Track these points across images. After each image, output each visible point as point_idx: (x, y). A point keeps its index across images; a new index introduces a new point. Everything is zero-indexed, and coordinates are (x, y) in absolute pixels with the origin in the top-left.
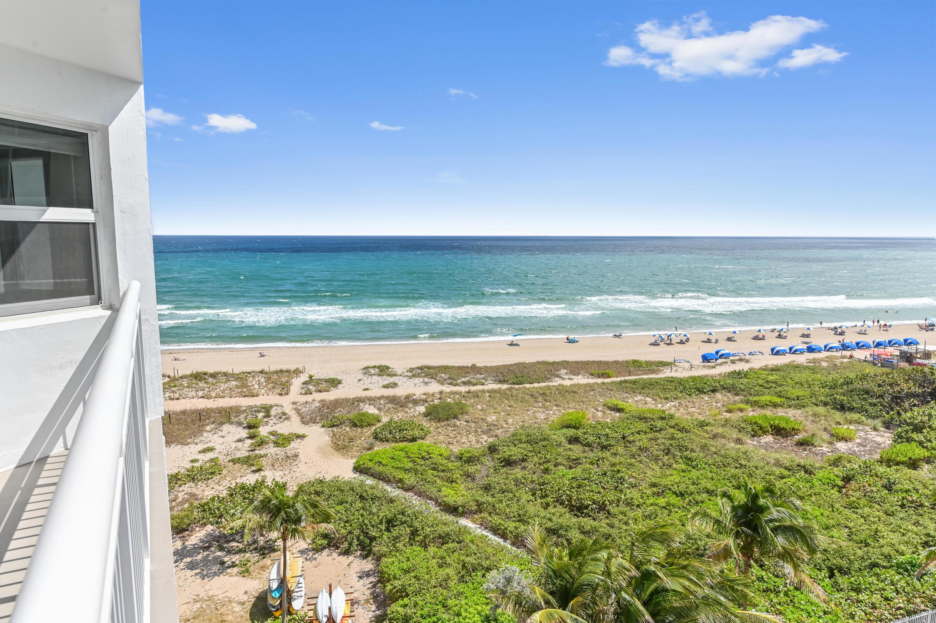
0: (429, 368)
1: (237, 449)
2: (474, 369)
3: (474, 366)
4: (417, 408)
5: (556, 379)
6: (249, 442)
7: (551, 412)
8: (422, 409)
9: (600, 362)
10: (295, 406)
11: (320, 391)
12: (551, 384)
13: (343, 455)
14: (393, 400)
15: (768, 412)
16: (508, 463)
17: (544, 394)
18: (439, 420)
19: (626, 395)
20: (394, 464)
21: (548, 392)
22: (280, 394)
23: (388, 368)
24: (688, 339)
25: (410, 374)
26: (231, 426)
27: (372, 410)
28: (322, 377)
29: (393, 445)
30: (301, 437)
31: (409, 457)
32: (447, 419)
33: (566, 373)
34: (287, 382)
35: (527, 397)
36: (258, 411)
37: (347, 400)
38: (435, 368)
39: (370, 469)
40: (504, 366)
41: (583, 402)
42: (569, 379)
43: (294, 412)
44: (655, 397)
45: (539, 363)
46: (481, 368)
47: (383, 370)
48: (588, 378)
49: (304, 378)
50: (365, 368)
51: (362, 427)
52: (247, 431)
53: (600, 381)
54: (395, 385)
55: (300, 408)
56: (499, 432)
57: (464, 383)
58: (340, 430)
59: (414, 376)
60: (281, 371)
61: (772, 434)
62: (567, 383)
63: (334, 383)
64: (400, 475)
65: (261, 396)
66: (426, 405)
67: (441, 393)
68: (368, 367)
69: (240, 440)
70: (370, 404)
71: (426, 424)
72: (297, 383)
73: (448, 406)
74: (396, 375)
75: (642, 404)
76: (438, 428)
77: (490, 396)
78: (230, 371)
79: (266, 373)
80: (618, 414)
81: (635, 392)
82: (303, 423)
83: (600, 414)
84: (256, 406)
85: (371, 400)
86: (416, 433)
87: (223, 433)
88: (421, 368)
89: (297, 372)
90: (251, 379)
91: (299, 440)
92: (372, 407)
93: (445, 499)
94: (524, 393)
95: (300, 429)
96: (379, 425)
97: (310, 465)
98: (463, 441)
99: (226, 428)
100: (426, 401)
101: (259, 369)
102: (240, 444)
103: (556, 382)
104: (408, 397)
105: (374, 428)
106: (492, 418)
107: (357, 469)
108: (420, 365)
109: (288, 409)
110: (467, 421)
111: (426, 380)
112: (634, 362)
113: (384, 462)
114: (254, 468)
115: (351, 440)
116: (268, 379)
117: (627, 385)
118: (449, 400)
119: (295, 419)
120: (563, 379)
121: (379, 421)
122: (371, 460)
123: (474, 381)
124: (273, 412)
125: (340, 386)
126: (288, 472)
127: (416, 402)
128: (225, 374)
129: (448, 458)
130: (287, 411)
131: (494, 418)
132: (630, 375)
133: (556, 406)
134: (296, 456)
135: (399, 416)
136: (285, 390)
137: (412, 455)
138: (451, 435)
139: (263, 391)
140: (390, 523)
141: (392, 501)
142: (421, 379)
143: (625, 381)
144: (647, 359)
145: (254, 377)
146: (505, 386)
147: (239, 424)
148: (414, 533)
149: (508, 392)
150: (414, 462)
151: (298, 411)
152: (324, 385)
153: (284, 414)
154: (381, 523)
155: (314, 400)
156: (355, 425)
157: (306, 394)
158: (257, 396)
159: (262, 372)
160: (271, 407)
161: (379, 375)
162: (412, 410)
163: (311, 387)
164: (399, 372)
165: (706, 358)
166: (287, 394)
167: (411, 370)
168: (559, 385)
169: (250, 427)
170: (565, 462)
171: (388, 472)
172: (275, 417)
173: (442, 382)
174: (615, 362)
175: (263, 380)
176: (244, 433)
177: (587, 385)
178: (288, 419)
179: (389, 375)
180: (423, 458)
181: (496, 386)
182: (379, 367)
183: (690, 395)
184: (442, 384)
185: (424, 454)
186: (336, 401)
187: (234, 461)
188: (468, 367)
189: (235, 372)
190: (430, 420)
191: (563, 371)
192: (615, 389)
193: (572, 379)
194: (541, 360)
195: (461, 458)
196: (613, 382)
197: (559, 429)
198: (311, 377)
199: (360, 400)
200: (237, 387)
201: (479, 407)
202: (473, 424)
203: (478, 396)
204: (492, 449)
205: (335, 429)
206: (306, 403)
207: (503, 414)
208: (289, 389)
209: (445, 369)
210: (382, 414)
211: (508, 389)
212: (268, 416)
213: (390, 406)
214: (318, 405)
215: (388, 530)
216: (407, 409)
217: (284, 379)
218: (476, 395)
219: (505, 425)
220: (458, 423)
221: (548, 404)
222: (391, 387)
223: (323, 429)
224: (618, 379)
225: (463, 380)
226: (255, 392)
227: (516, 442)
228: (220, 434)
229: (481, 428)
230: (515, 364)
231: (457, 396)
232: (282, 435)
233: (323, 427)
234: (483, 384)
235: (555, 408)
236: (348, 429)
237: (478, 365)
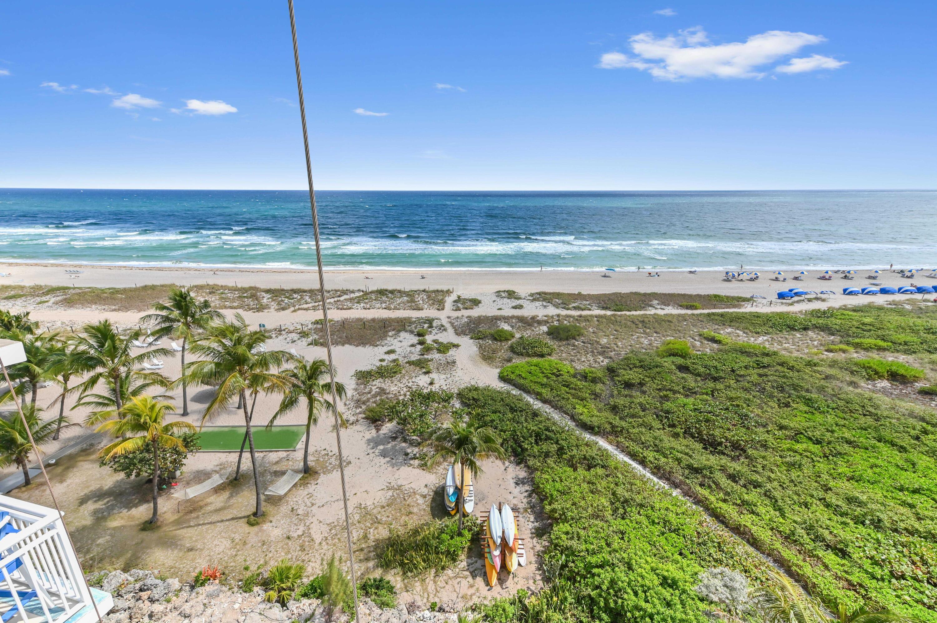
0: (545, 293)
1: (411, 352)
2: (580, 296)
3: (579, 294)
4: (541, 328)
5: (650, 308)
6: (419, 347)
7: (653, 338)
8: (545, 328)
9: (684, 295)
10: (449, 320)
11: (466, 309)
12: (648, 312)
13: (489, 364)
14: (521, 319)
15: (875, 355)
16: (628, 385)
17: (643, 321)
18: (561, 340)
19: (717, 326)
20: (532, 378)
21: (646, 320)
22: (438, 310)
23: (514, 292)
24: (757, 277)
25: (531, 298)
26: (406, 334)
27: (506, 327)
28: (467, 297)
29: (528, 359)
30: (457, 346)
31: (543, 373)
32: (567, 339)
33: (658, 304)
34: (442, 300)
35: (629, 323)
36: (425, 323)
37: (486, 318)
38: (550, 294)
39: (513, 380)
40: (605, 295)
41: (679, 331)
42: (661, 309)
43: (449, 325)
44: (746, 331)
45: (631, 293)
46: (585, 295)
47: (511, 294)
48: (677, 308)
49: (453, 297)
50: (497, 292)
51: (501, 341)
52: (417, 338)
53: (689, 312)
54: (520, 307)
55: (453, 321)
56: (612, 354)
57: (575, 308)
58: (484, 342)
59: (534, 300)
60: (437, 291)
61: (888, 380)
62: (660, 312)
63: (476, 302)
64: (538, 389)
65: (425, 310)
66: (548, 325)
67: (558, 316)
68: (500, 291)
69: (413, 346)
70: (505, 322)
71: (550, 342)
72: (449, 301)
73: (567, 329)
74: (520, 298)
75: (735, 336)
76: (560, 346)
77: (598, 321)
78: (403, 290)
79: (427, 292)
80: (715, 345)
81: (724, 325)
82: (457, 334)
83: (698, 344)
84: (422, 318)
85: (506, 319)
86: (545, 350)
87: (401, 339)
88: (539, 294)
89: (449, 292)
90: (417, 296)
91: (455, 349)
92: (506, 324)
93: (581, 417)
94: (625, 320)
95: (455, 339)
96: (514, 340)
97: (465, 371)
98: (583, 360)
99: (403, 334)
100: (546, 322)
101: (422, 288)
102: (413, 348)
103: (651, 311)
104: (533, 318)
105: (510, 342)
106: (604, 341)
107: (503, 378)
108: (538, 291)
109: (445, 322)
110: (583, 342)
111: (545, 304)
112: (715, 296)
113: (523, 375)
114: (424, 370)
115: (494, 351)
116: (429, 297)
117: (716, 317)
118: (565, 322)
119: (451, 330)
120: (656, 309)
121: (513, 337)
122: (513, 373)
123: (583, 307)
124: (434, 324)
125: (480, 305)
126: (449, 376)
127: (540, 323)
128: (399, 291)
129: (574, 376)
130: (444, 324)
131: (605, 341)
132: (714, 308)
133: (656, 332)
134: (454, 362)
135: (527, 334)
136: (441, 306)
137: (545, 371)
138: (572, 353)
139: (426, 306)
140: (538, 438)
141: (535, 414)
142: (541, 303)
143: (713, 314)
144: (728, 294)
145: (419, 294)
146: (609, 313)
147: (412, 332)
148: (561, 451)
149: (613, 318)
150: (548, 378)
151: (452, 324)
152: (469, 304)
153: (443, 326)
154: (531, 436)
155: (463, 316)
156: (495, 339)
157: (456, 310)
158: (422, 310)
159: (424, 291)
160: (433, 320)
161: (508, 298)
162: (537, 329)
163: (459, 305)
164: (523, 297)
165: (781, 296)
166: (443, 309)
167: (532, 295)
168: (655, 314)
169: (420, 335)
170: (681, 390)
171: (527, 385)
172: (436, 328)
173: (557, 306)
174: (698, 295)
175: (425, 297)
176: (415, 340)
177: (679, 315)
178: (445, 330)
179: (516, 298)
180: (553, 374)
181: (602, 312)
182: (507, 291)
183: (780, 331)
184: (557, 308)
185: (555, 371)
186: (479, 317)
187: (410, 363)
188: (575, 294)
189: (406, 290)
190: (553, 338)
191: (655, 302)
192: (705, 320)
193: (663, 309)
194: (634, 291)
195: (586, 377)
196: (701, 314)
197: (667, 356)
198: (459, 297)
199: (497, 318)
200: (408, 302)
201: (591, 330)
202: (589, 345)
203: (588, 320)
204: (611, 371)
205: (481, 341)
206: (458, 318)
207: (612, 337)
208: (444, 306)
209: (558, 295)
210: (514, 330)
211: (612, 315)
212: (431, 327)
213: (520, 324)
214: (466, 320)
215: (537, 443)
216: (533, 328)
217: (440, 298)
218: (587, 319)
219: (616, 348)
220: (576, 343)
221: (648, 330)
222: (519, 308)
223: (472, 340)
224: (706, 311)
225: (574, 305)
226: (420, 306)
227: (631, 366)
228: (399, 339)
229: (596, 349)
230: (613, 294)
231: (572, 319)
232: (442, 343)
233: (472, 338)
234: (590, 310)
235: (655, 335)
236: (490, 342)
237: (583, 293)
